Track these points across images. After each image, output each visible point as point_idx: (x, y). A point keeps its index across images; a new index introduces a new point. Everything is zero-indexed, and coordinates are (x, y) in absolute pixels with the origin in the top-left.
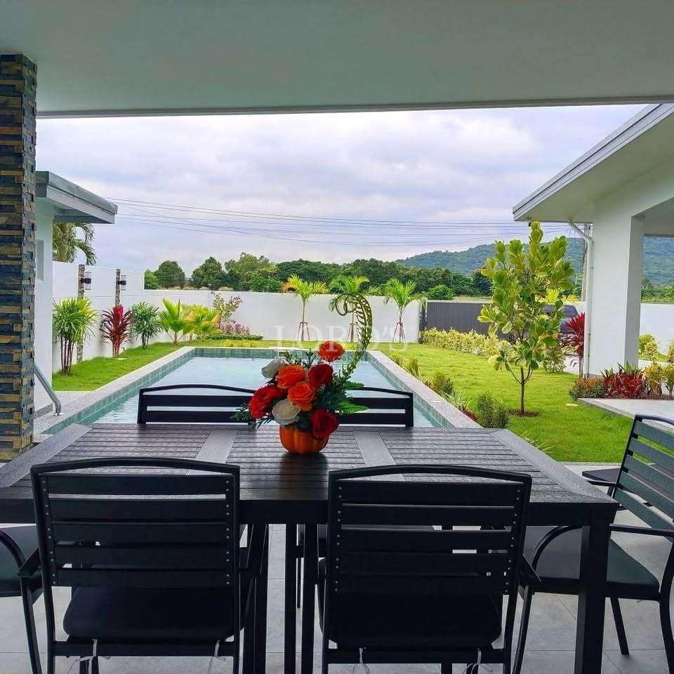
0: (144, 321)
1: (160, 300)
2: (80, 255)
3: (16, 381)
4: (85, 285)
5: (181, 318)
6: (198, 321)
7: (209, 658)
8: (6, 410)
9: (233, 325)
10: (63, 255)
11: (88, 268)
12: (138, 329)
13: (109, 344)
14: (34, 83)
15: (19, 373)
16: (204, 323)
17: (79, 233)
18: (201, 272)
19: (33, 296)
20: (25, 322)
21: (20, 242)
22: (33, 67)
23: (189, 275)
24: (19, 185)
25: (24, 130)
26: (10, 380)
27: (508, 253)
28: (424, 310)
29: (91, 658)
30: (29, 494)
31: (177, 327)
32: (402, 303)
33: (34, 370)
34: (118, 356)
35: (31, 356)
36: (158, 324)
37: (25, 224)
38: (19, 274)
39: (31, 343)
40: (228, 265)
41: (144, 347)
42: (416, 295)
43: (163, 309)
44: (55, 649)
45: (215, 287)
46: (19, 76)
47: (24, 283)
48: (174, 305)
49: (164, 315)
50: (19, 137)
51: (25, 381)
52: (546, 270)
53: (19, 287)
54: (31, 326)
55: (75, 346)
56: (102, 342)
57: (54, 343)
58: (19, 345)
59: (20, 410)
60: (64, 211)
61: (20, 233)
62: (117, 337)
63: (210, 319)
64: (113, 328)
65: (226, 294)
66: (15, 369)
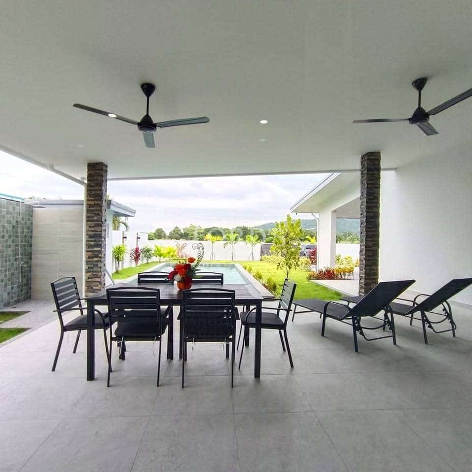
0: (147, 253)
1: (153, 245)
2: (122, 227)
3: (99, 274)
4: (124, 239)
5: (162, 252)
6: (169, 253)
7: (153, 342)
8: (96, 284)
9: (184, 254)
10: (116, 228)
11: (126, 233)
12: (145, 256)
13: (134, 262)
14: (107, 171)
15: (100, 271)
16: (171, 254)
17: (123, 219)
18: (173, 232)
19: (105, 244)
20: (103, 253)
21: (101, 226)
22: (106, 166)
23: (167, 234)
24: (101, 207)
25: (103, 188)
26: (97, 274)
27: (280, 226)
28: (262, 247)
29: (121, 342)
30: (106, 298)
31: (160, 255)
32: (253, 245)
33: (105, 270)
34: (137, 267)
35: (105, 265)
36: (153, 254)
37: (103, 220)
38: (100, 236)
39: (105, 261)
40: (184, 229)
41: (147, 263)
42: (259, 241)
43: (155, 248)
44: (112, 339)
45: (177, 239)
46: (102, 170)
47: (103, 239)
48: (159, 246)
49: (155, 251)
50: (101, 190)
51: (103, 274)
52: (293, 232)
53: (101, 241)
54: (105, 254)
55: (121, 263)
56: (131, 262)
57: (113, 261)
58: (100, 261)
59: (101, 284)
60: (116, 212)
61: (101, 223)
62: (137, 258)
63: (174, 252)
64: (135, 256)
65: (182, 242)
66: (99, 270)
